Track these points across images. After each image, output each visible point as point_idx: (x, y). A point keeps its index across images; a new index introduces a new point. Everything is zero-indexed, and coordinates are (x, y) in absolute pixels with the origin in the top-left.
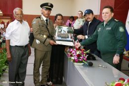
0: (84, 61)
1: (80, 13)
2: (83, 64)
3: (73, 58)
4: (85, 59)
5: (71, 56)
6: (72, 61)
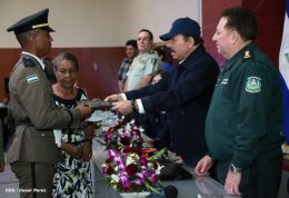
0: (147, 185)
2: (148, 194)
3: (115, 178)
5: (111, 171)
6: (115, 187)
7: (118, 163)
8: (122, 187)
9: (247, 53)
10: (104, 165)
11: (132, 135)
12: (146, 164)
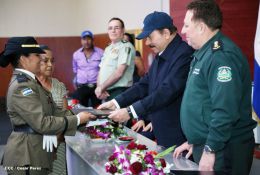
7: (122, 161)
9: (216, 43)
10: (107, 163)
12: (153, 164)
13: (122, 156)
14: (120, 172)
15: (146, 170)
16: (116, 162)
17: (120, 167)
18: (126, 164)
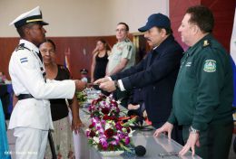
0: (122, 146)
1: (121, 27)
2: (122, 152)
3: (96, 140)
4: (124, 140)
5: (93, 134)
6: (96, 147)
7: (99, 128)
8: (102, 147)
10: (88, 130)
11: (111, 106)
12: (121, 130)
13: (98, 125)
14: (97, 136)
15: (116, 134)
16: (94, 129)
17: (97, 133)
18: (102, 130)
